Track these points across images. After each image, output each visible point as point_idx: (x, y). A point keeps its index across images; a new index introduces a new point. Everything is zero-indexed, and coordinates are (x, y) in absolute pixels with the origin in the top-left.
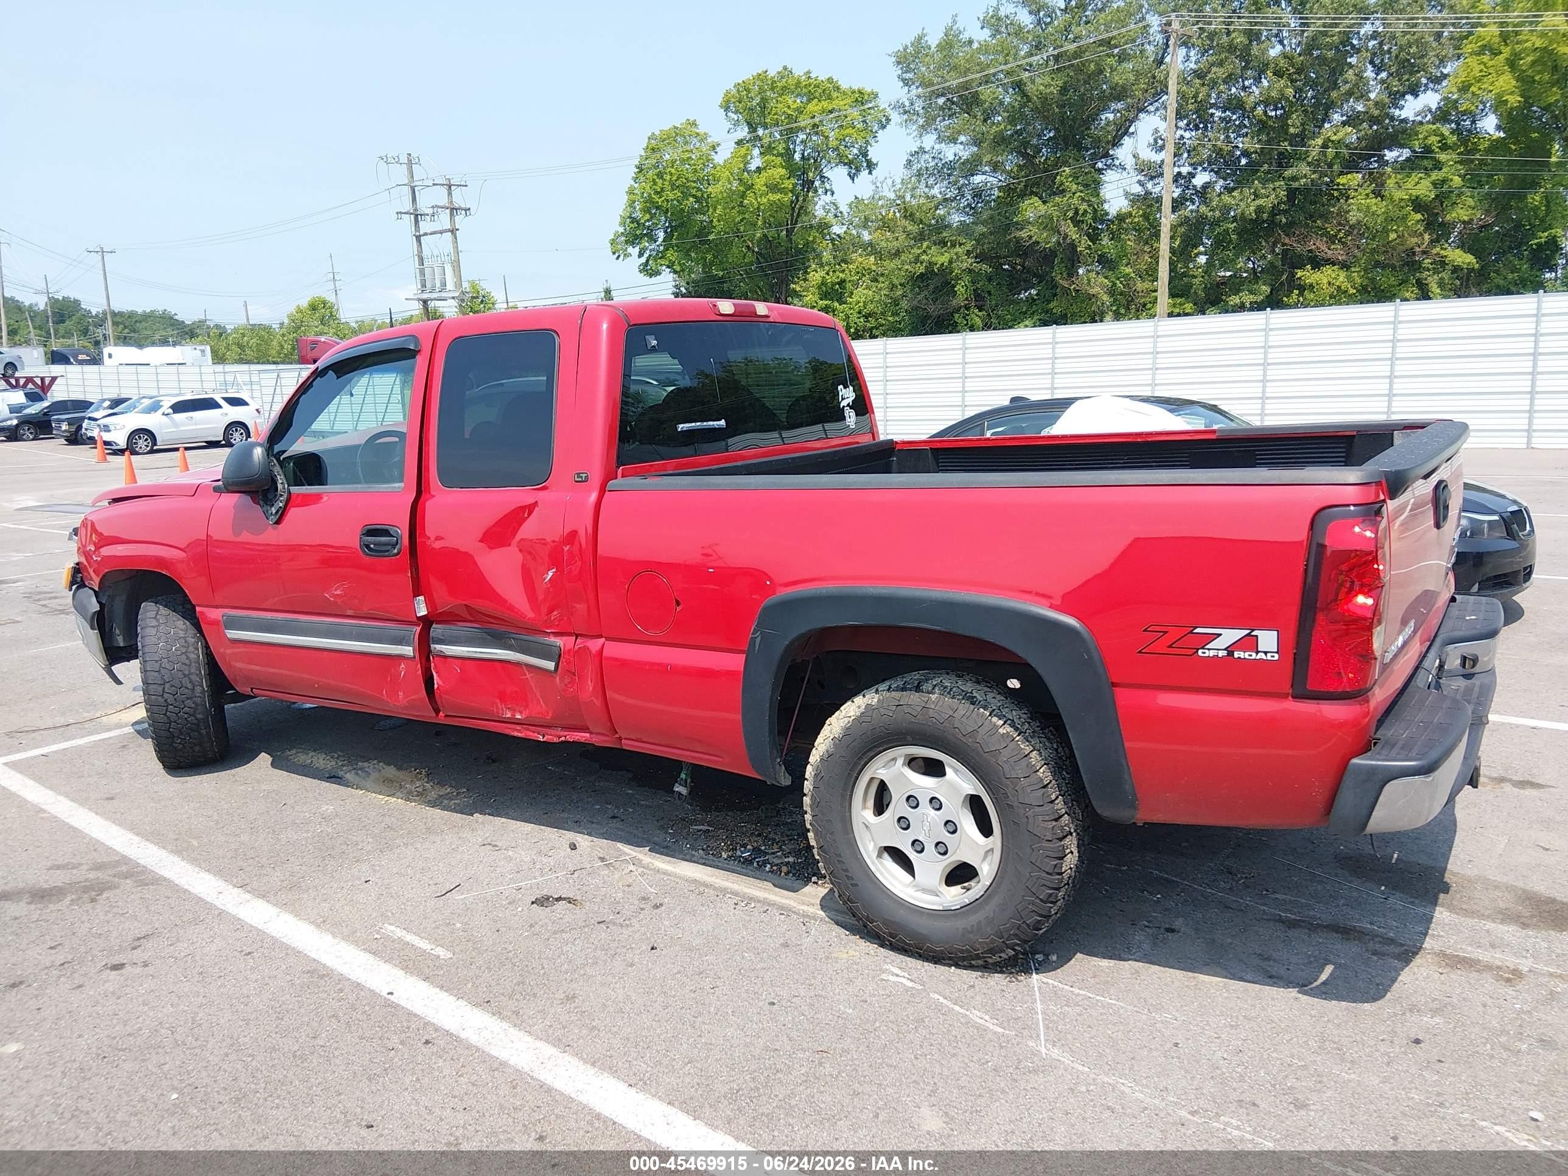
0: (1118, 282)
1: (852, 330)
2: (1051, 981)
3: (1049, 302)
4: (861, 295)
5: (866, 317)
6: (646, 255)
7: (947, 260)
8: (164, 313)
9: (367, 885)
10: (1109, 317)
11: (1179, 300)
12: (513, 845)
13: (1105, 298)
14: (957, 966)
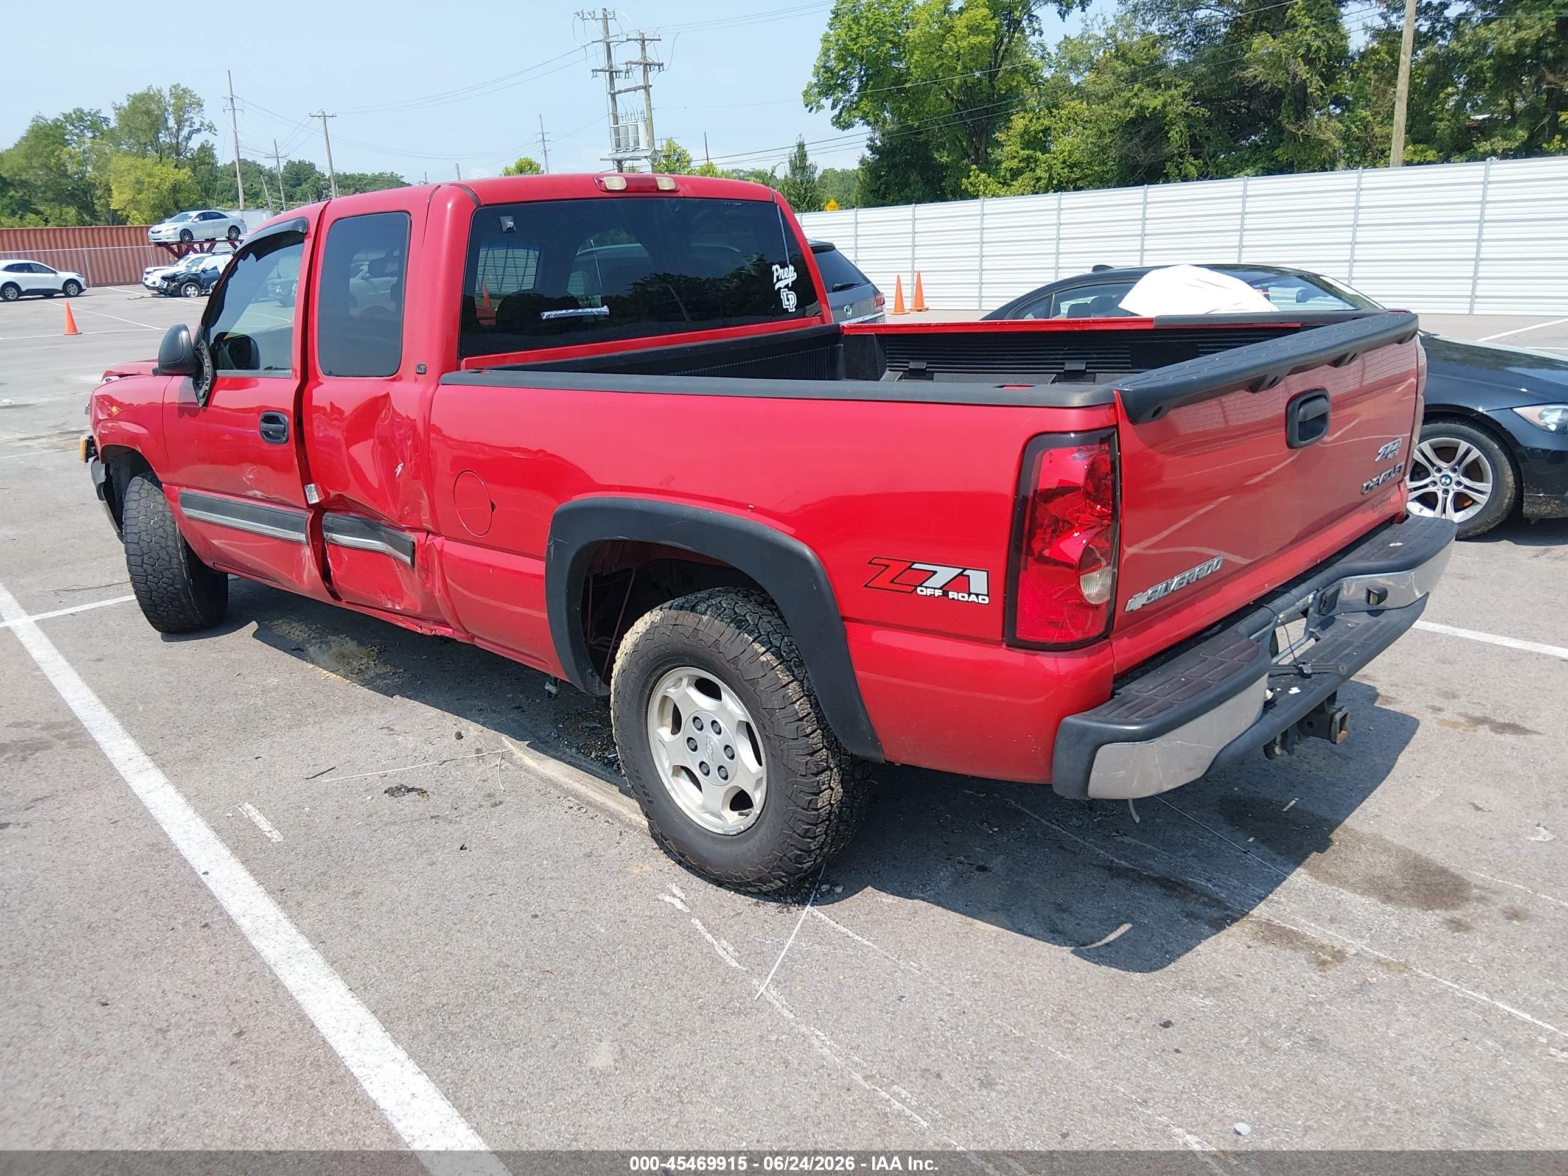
0: (1353, 126)
1: (1055, 182)
2: (821, 915)
3: (1275, 148)
4: (1064, 145)
5: (1071, 167)
6: (839, 107)
7: (1160, 103)
8: (391, 176)
9: (256, 762)
10: (1341, 163)
11: (1420, 147)
12: (408, 730)
13: (1337, 144)
14: (737, 891)
